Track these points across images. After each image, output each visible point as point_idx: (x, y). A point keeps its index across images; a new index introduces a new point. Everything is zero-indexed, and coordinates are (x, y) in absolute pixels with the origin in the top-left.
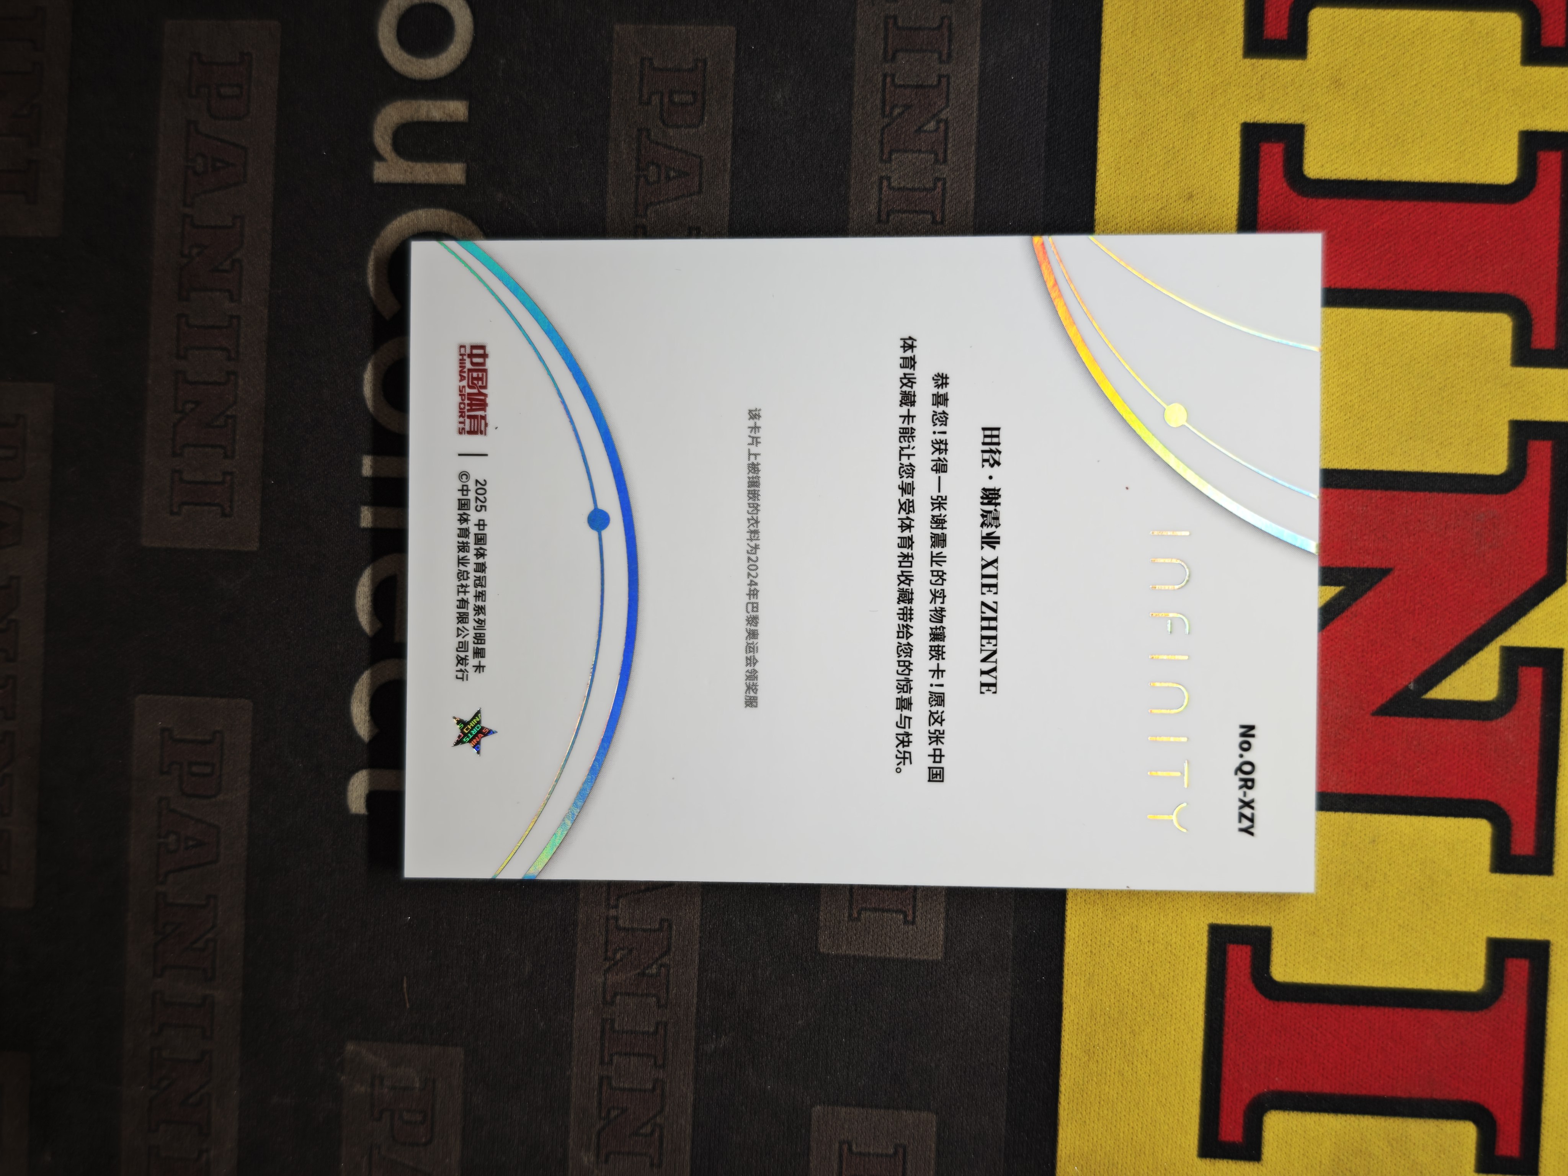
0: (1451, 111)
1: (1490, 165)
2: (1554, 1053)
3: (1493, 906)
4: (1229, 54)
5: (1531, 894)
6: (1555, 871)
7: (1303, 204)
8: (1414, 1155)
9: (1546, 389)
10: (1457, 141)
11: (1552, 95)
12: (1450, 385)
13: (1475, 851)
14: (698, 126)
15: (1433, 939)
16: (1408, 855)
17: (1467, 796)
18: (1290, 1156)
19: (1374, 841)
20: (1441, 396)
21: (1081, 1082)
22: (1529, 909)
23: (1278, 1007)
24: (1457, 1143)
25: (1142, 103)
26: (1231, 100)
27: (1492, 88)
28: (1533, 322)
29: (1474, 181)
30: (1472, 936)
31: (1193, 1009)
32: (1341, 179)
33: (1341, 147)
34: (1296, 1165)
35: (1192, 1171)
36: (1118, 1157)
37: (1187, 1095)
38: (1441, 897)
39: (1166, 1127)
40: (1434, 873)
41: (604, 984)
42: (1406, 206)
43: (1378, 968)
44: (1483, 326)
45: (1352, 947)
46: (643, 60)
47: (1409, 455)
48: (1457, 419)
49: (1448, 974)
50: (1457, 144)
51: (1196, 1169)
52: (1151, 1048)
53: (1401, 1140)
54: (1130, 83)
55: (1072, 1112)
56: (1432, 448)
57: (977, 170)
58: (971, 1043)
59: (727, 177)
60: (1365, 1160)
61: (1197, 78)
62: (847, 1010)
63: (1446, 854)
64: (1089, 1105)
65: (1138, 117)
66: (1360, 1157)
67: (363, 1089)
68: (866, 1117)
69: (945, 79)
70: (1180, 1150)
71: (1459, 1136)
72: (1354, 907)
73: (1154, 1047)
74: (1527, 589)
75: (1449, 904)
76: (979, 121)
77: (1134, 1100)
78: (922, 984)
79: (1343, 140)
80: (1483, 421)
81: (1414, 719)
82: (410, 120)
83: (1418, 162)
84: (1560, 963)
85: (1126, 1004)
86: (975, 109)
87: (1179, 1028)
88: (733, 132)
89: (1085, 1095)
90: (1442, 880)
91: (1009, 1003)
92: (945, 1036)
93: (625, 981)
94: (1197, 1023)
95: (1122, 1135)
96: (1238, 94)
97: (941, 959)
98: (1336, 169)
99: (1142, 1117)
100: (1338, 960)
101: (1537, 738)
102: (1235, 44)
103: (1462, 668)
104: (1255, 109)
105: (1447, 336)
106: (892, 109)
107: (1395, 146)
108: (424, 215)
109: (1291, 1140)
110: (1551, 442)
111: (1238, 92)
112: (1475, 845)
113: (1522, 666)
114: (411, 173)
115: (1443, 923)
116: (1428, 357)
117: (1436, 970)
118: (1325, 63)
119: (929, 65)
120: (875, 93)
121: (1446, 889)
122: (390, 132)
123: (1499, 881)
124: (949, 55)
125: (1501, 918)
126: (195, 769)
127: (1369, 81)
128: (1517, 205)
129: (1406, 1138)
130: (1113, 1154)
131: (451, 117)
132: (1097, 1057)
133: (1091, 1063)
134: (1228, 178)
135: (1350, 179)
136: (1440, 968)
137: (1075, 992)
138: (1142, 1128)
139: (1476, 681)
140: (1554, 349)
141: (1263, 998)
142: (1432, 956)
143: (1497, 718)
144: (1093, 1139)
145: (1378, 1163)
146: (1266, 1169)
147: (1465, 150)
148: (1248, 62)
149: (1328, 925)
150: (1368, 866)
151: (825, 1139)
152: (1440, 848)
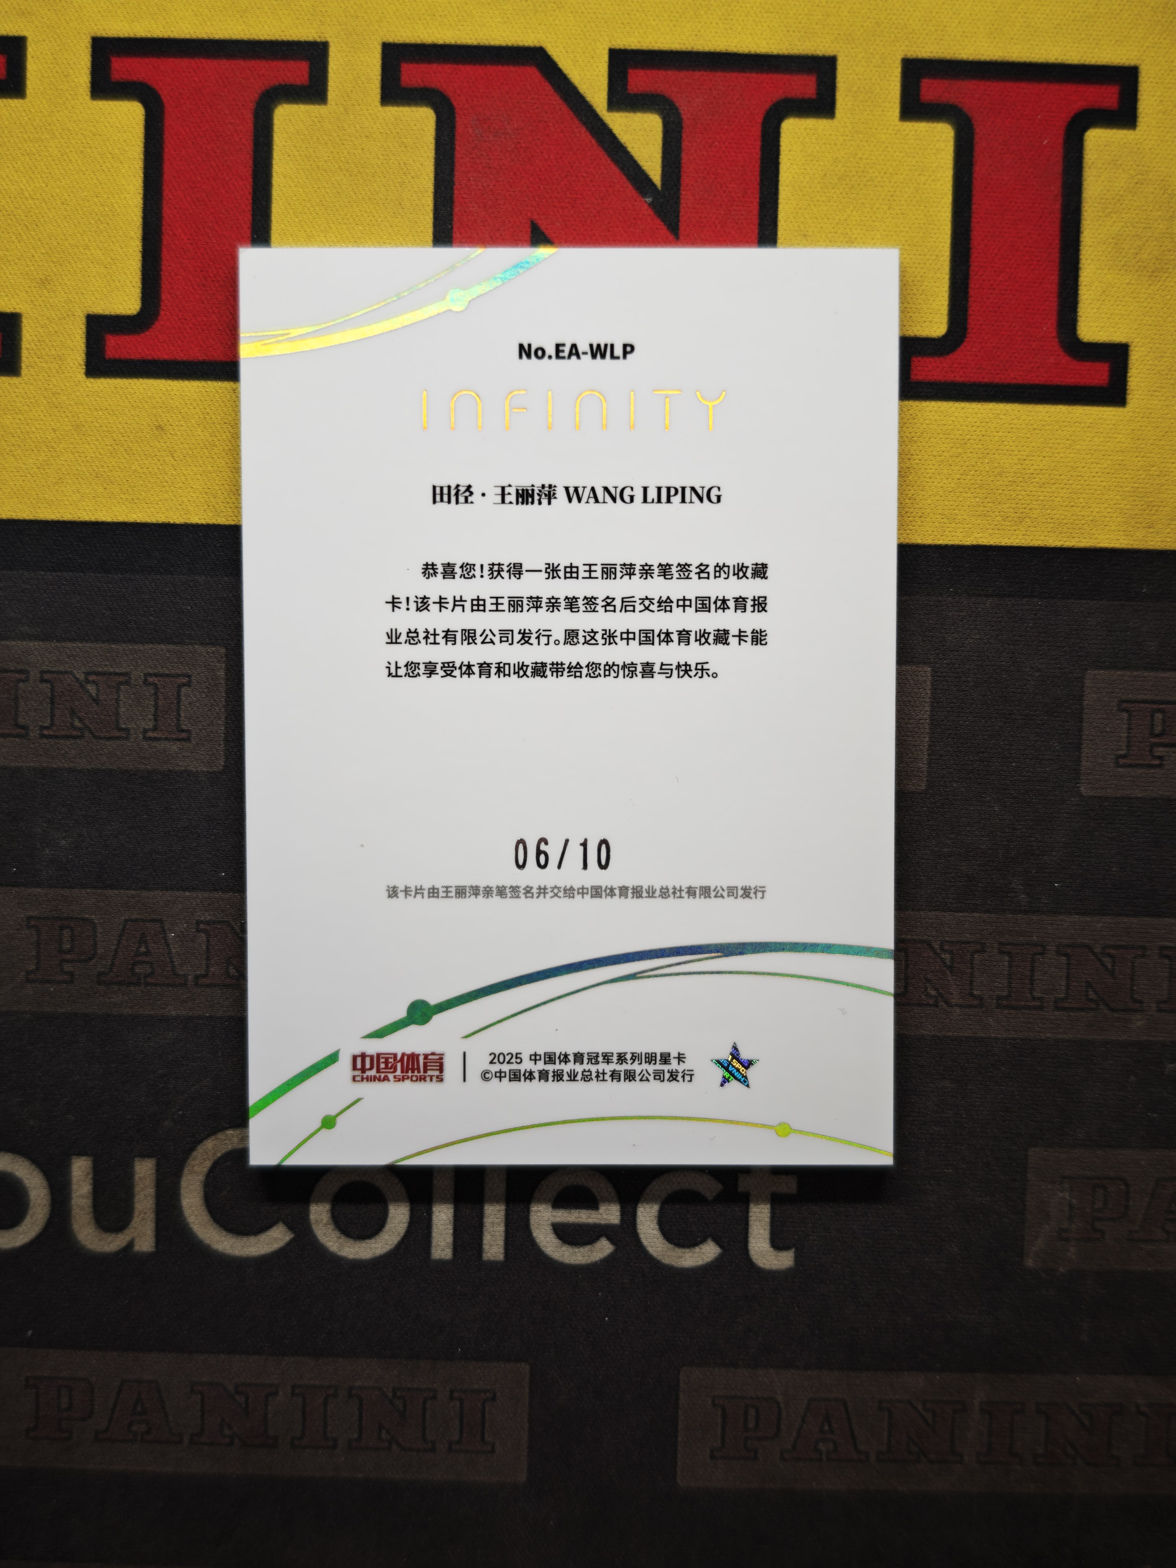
0: (71, 168)
1: (125, 128)
2: (1014, 53)
3: (868, 115)
4: (17, 390)
5: (855, 77)
6: (832, 54)
7: (166, 314)
8: (1119, 191)
9: (349, 70)
10: (101, 161)
11: (55, 67)
12: (346, 166)
13: (813, 134)
14: (94, 923)
15: (902, 174)
16: (818, 201)
17: (758, 143)
18: (1123, 315)
19: (805, 235)
20: (358, 175)
21: (1052, 525)
22: (871, 79)
23: (972, 329)
24: (1107, 148)
25: (67, 477)
26: (63, 388)
27: (48, 128)
28: (283, 83)
29: (142, 145)
30: (897, 136)
31: (976, 414)
32: (141, 277)
33: (109, 277)
34: (1131, 308)
35: (1139, 413)
36: (1126, 487)
37: (1063, 419)
38: (860, 167)
39: (1096, 439)
40: (837, 175)
41: (961, 1006)
42: (167, 212)
43: (933, 229)
44: (287, 133)
46: (28, 981)
47: (417, 205)
48: (381, 158)
49: (937, 159)
50: (104, 162)
51: (1137, 408)
52: (1016, 455)
53: (1104, 204)
54: (47, 489)
55: (1082, 534)
56: (410, 182)
57: (136, 643)
58: (1015, 636)
59: (145, 894)
60: (1125, 240)
61: (41, 422)
62: (983, 762)
63: (817, 163)
64: (1074, 517)
65: (81, 481)
66: (1122, 244)
67: (1072, 1249)
68: (1091, 740)
69: (44, 675)
70: (1119, 425)
71: (1100, 146)
73: (1016, 453)
74: (550, 85)
75: (866, 159)
76: (87, 641)
77: (1069, 471)
78: (956, 686)
79: (102, 276)
80: (382, 132)
81: (681, 197)
82: (91, 1216)
83: (123, 201)
84: (924, 47)
85: (972, 482)
86: (74, 645)
87: (995, 428)
88: (100, 888)
89: (1065, 521)
90: (843, 167)
91: (973, 599)
92: (1008, 662)
93: (958, 985)
94: (990, 410)
95: (1104, 484)
96: (57, 381)
97: (931, 667)
98: (131, 282)
99: (1086, 463)
100: (924, 270)
101: (698, 74)
102: (6, 385)
103: (630, 149)
104: (71, 365)
105: (297, 169)
106: (75, 728)
107: (108, 224)
108: (188, 1200)
109: (1106, 314)
110: (402, 64)
111: (54, 381)
112: (807, 134)
113: (626, 89)
114: (145, 1213)
115: (886, 165)
116: (319, 188)
117: (934, 171)
118: (25, 295)
119: (30, 692)
120: (59, 745)
121: (851, 163)
122: (105, 1235)
123: (843, 109)
124: (21, 672)
125: (880, 107)
126: (751, 1425)
127: (43, 251)
128: (165, 101)
129: (1102, 199)
130: (1123, 491)
131: (88, 1174)
132: (1026, 510)
133: (1032, 516)
134: (142, 390)
135: (141, 268)
136: (931, 167)
137: (961, 532)
138: (1097, 464)
139: (642, 135)
140: (308, 62)
141: (965, 344)
142: (920, 175)
143: (679, 114)
144: (1109, 513)
145: (1128, 227)
146: (1136, 338)
147: (110, 153)
148: (24, 371)
151: (1114, 782)
152: (811, 169)
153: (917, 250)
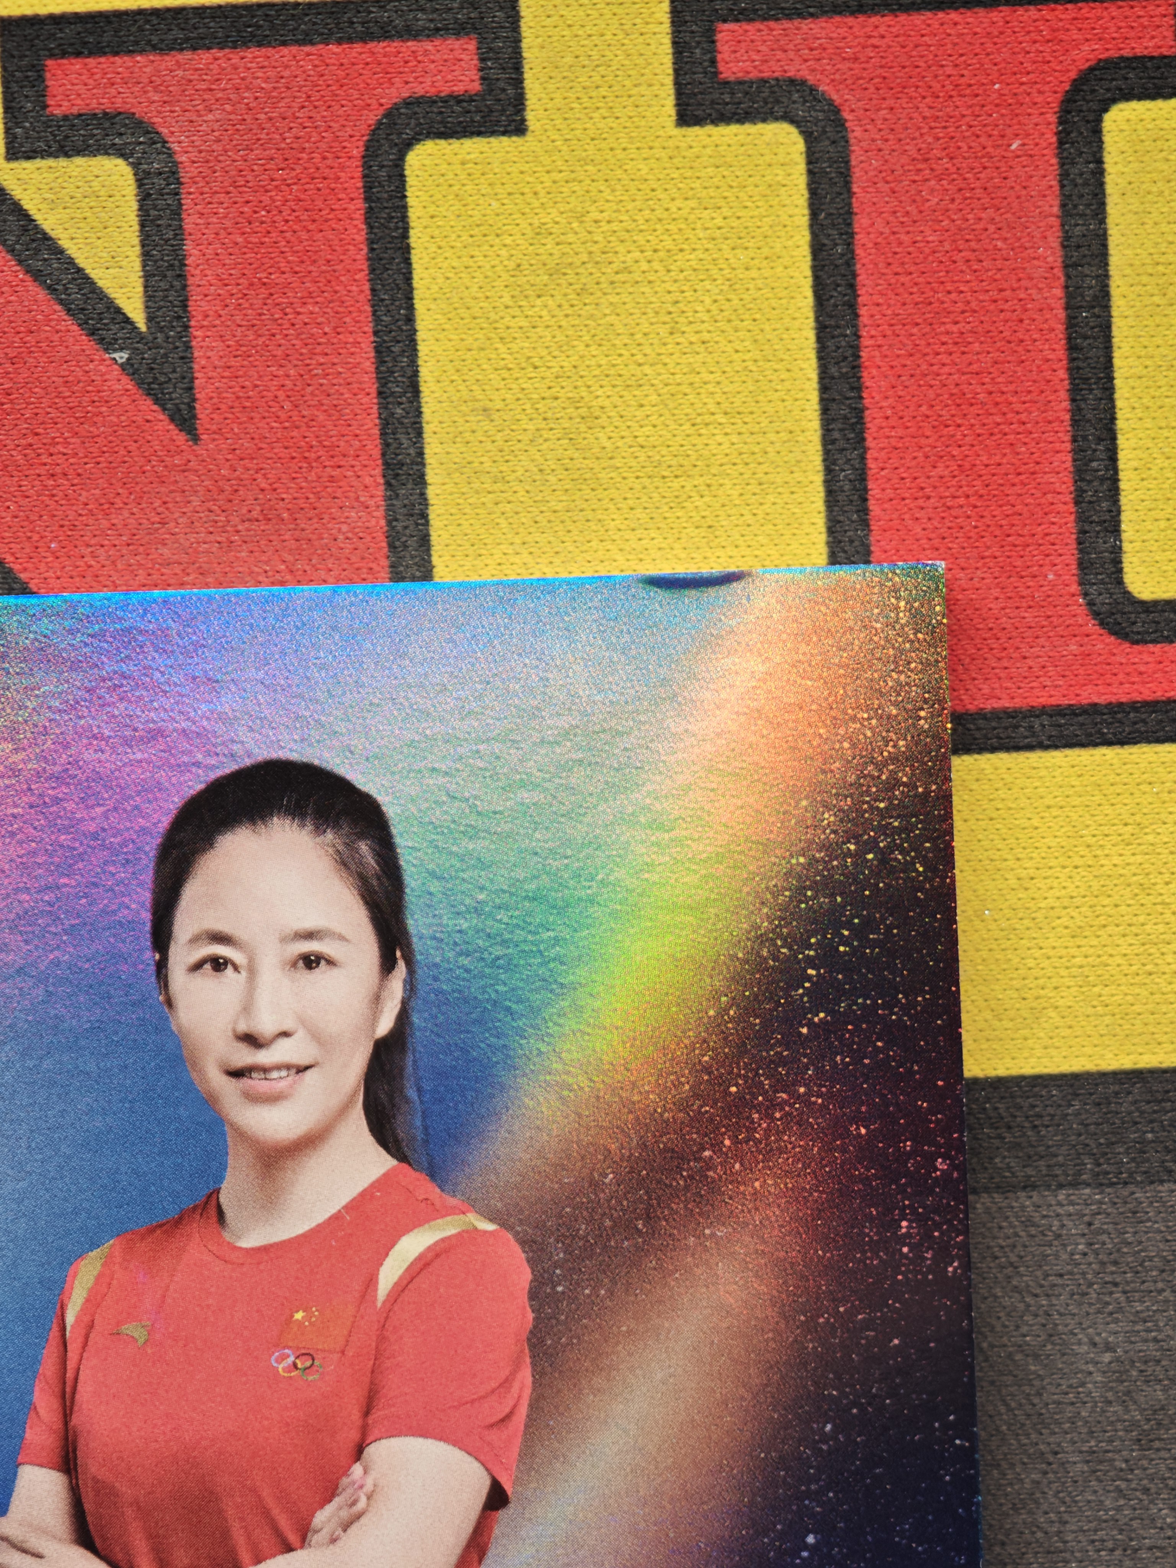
3: (604, 119)
5: (567, 33)
13: (483, 172)
15: (694, 250)
16: (508, 328)
17: (359, 206)
19: (485, 410)
21: (1107, 1020)
22: (603, 35)
30: (678, 162)
37: (1112, 778)
38: (596, 242)
40: (544, 265)
43: (776, 374)
45: (735, 438)
49: (771, 207)
52: (1012, 870)
63: (497, 240)
72: (640, 440)
75: (609, 222)
81: (194, 343)
89: (1137, 1008)
90: (558, 244)
100: (766, 465)
103: (65, 244)
112: (469, 173)
113: (49, 106)
115: (655, 230)
117: (766, 237)
121: (576, 233)
125: (632, 99)
132: (1046, 991)
133: (1061, 1002)
136: (759, 227)
139: (88, 210)
142: (734, 248)
149: (690, 497)
150: (545, 419)
152: (485, 256)
153: (746, 423)
